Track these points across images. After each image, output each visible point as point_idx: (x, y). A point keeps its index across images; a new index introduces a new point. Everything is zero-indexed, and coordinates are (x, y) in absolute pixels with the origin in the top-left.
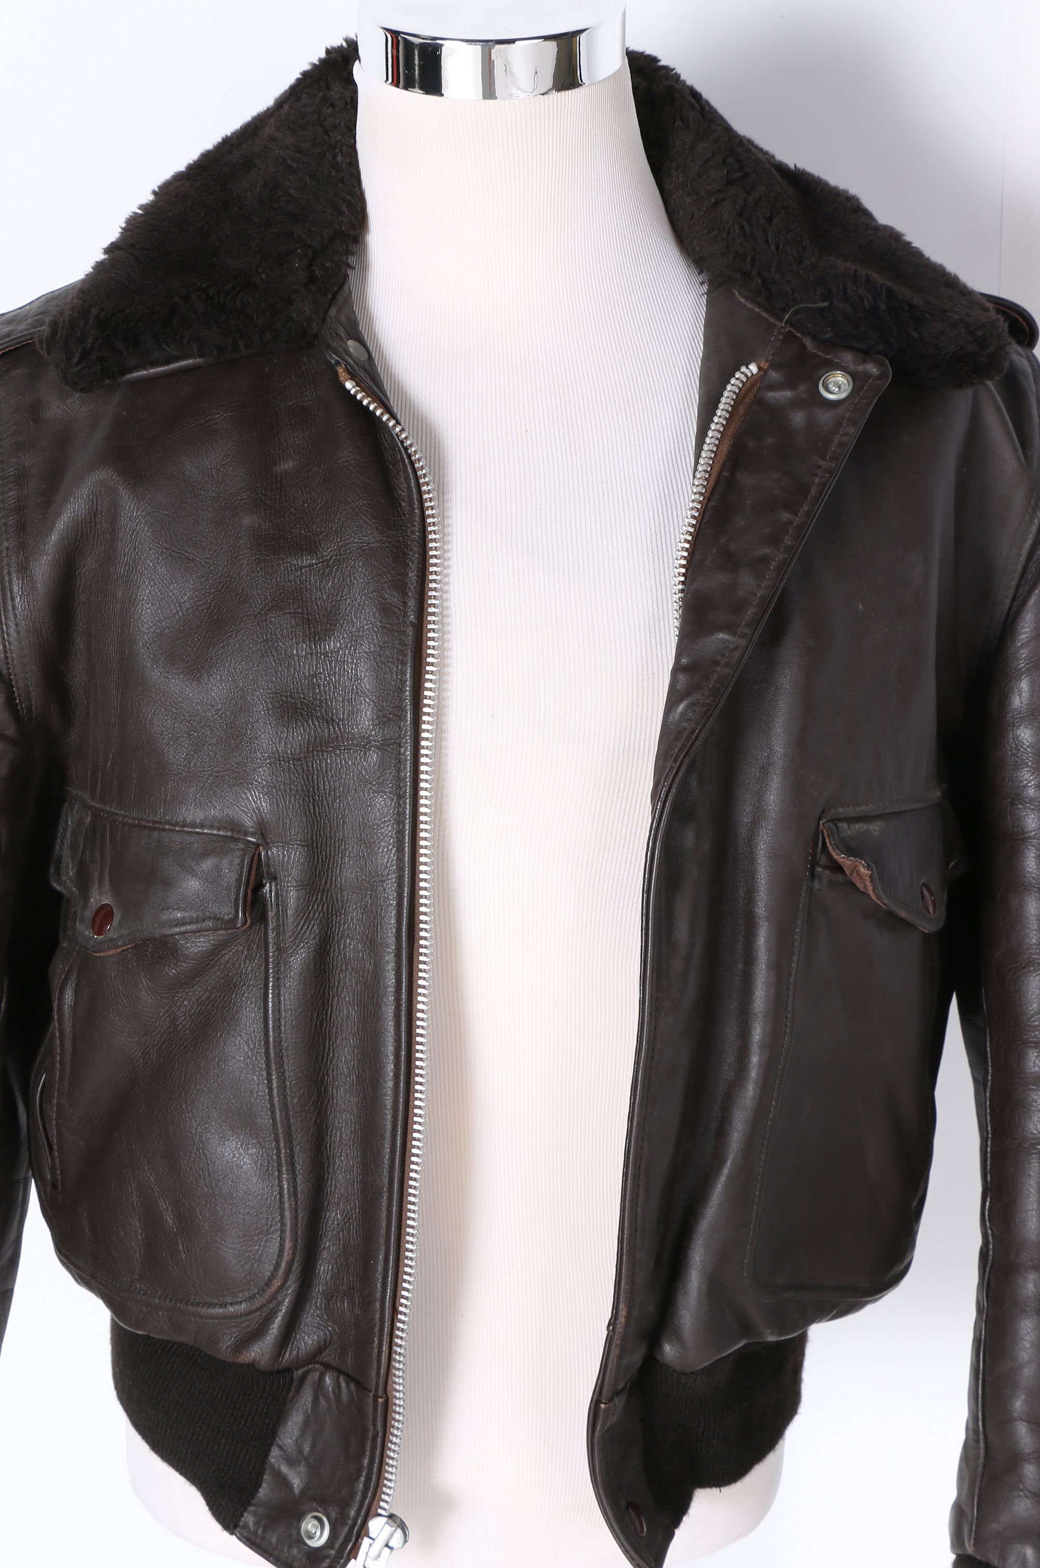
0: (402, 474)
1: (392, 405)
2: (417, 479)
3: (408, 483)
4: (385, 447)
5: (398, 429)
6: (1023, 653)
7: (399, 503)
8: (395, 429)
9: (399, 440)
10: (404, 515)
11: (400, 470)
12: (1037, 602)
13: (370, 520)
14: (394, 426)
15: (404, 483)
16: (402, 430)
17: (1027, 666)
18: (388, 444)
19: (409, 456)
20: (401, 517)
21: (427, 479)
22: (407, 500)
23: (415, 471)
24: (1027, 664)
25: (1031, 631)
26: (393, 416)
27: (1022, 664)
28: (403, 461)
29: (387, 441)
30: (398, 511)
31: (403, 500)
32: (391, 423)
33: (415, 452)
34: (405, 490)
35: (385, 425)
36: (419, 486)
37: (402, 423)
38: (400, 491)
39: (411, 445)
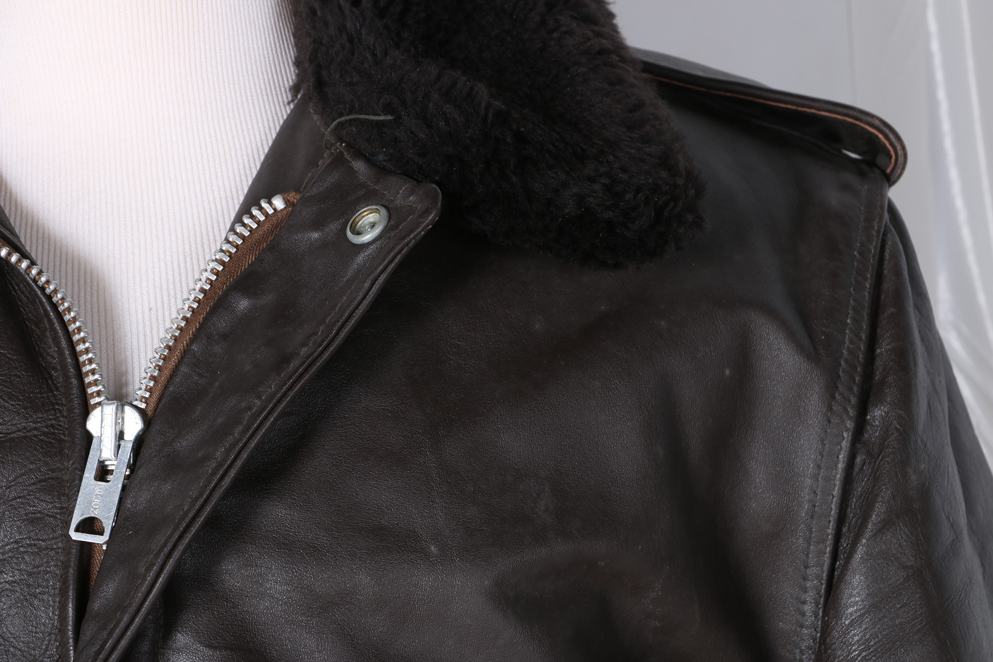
0: (48, 334)
1: (23, 243)
2: (68, 335)
3: (58, 345)
4: (21, 301)
5: (34, 272)
6: (855, 635)
7: (49, 373)
8: (30, 271)
9: (38, 286)
10: (57, 389)
11: (46, 330)
12: (866, 557)
13: (7, 402)
14: (29, 268)
15: (52, 345)
16: (40, 273)
17: (864, 654)
18: (27, 297)
19: (55, 307)
20: (52, 392)
21: (82, 334)
22: (59, 368)
23: (64, 325)
24: (863, 651)
25: (863, 601)
26: (24, 255)
27: (855, 651)
28: (47, 315)
29: (23, 293)
30: (48, 385)
31: (54, 368)
32: (24, 265)
33: (63, 299)
34: (56, 355)
35: (14, 268)
36: (72, 345)
37: (39, 262)
38: (49, 358)
39: (55, 291)
